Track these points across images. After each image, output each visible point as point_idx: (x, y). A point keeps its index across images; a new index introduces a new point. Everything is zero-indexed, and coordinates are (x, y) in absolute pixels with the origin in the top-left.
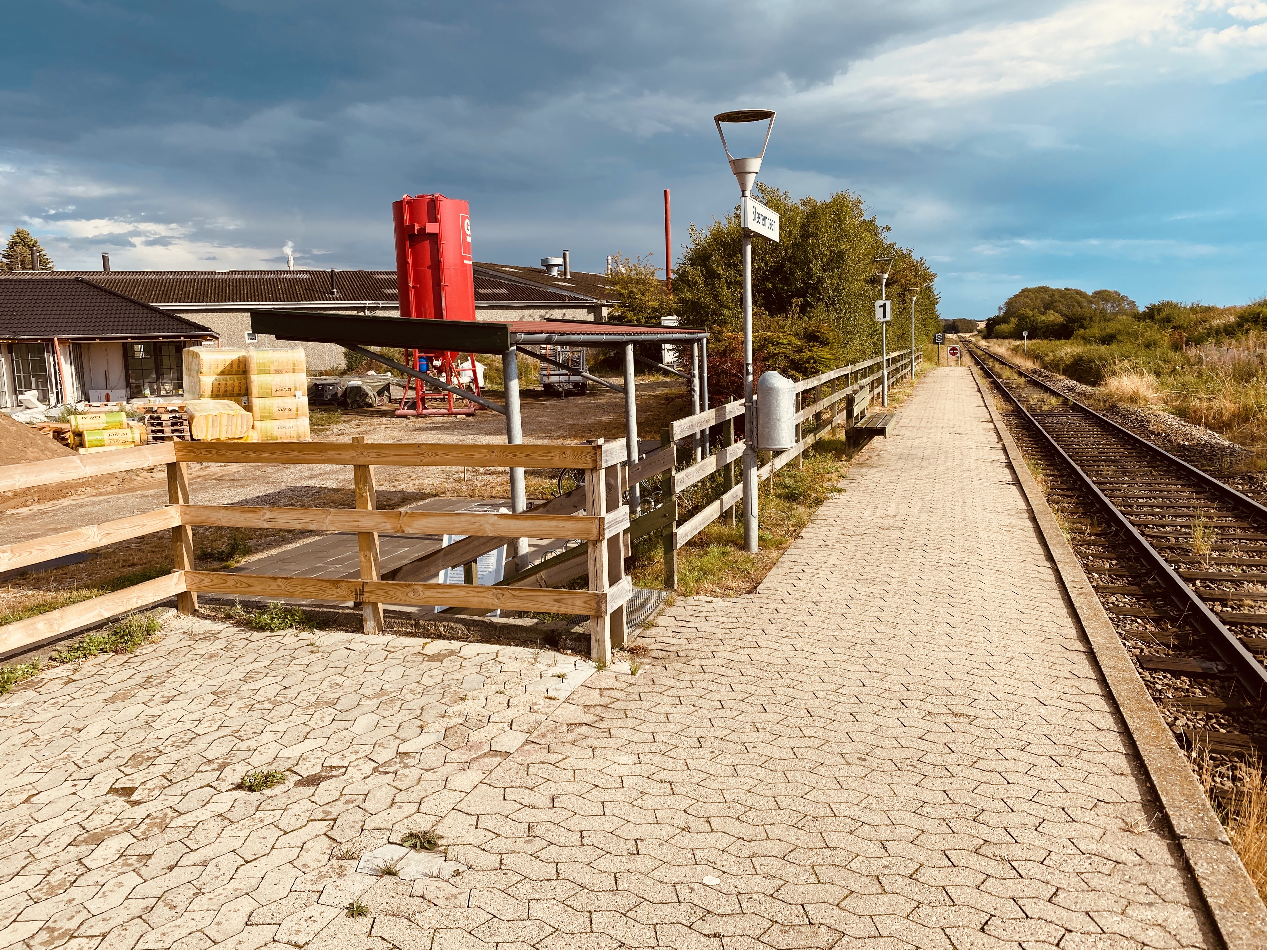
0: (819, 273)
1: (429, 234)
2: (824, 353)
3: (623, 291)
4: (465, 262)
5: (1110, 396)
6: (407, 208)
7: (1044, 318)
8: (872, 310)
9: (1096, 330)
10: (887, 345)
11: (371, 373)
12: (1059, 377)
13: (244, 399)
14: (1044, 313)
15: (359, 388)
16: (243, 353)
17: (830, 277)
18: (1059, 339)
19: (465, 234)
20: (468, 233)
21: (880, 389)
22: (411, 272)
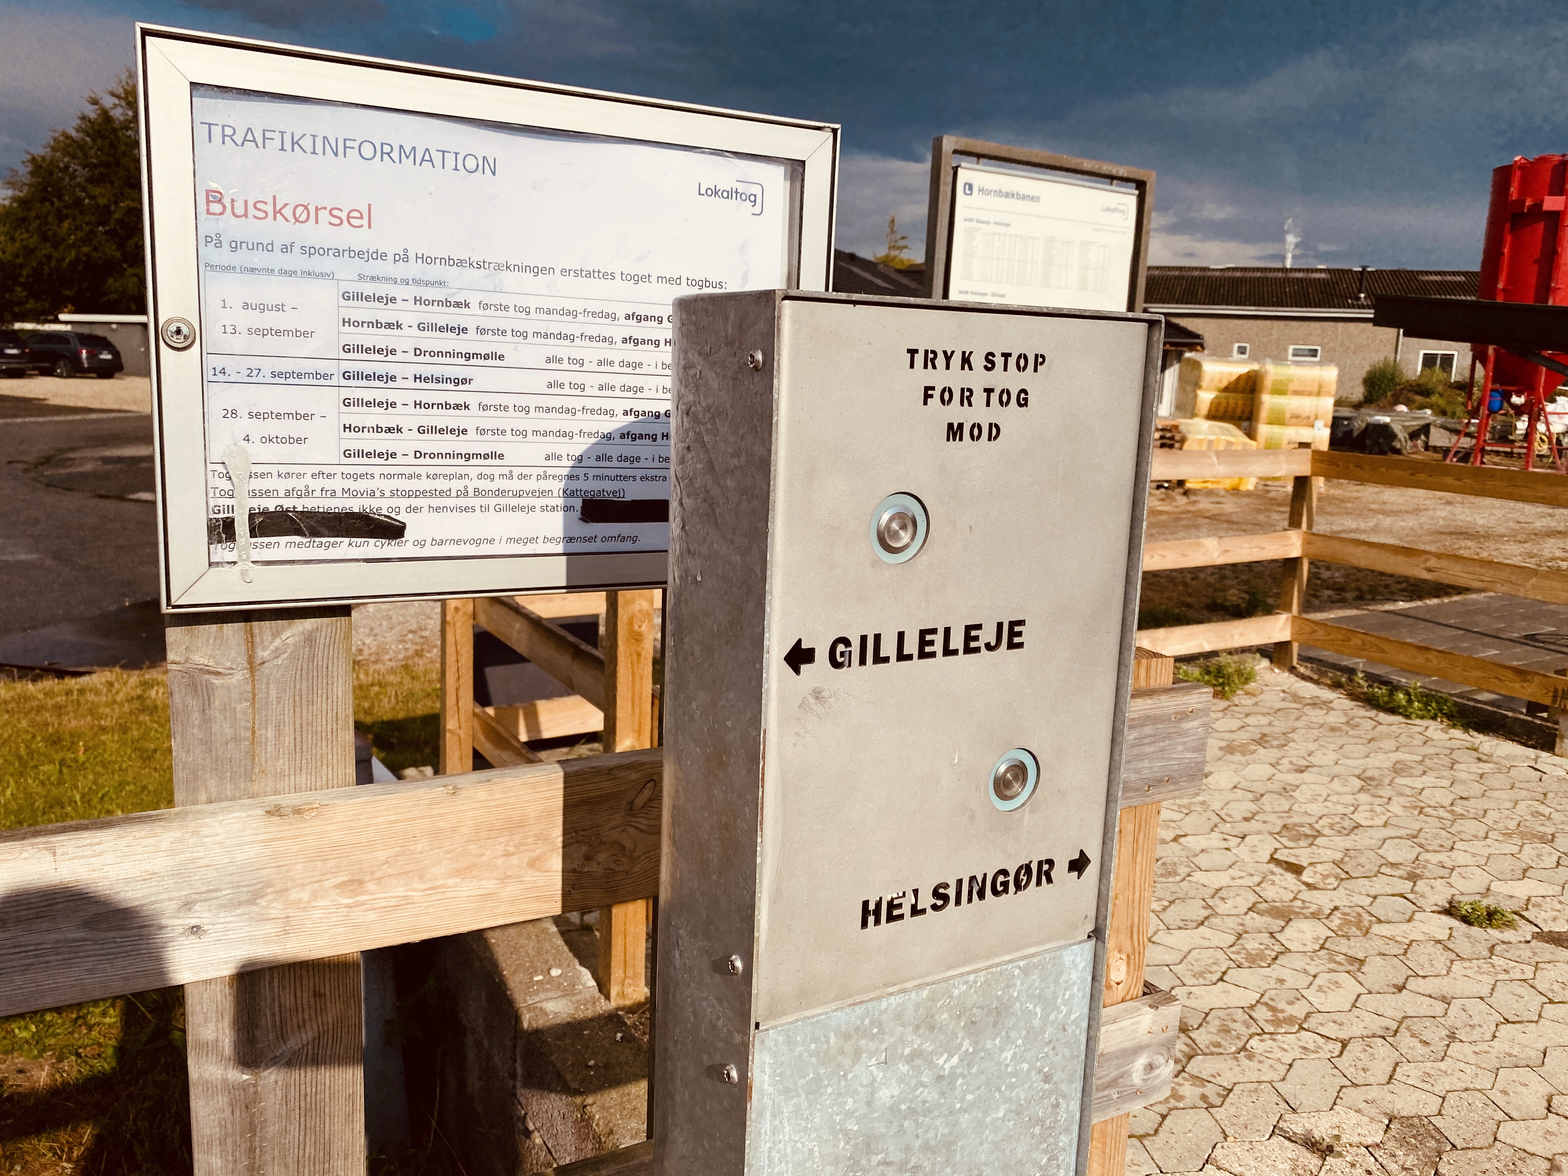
1: (1547, 212)
6: (1518, 173)
11: (1402, 408)
13: (1245, 424)
15: (1385, 427)
16: (1255, 367)
22: (1505, 267)
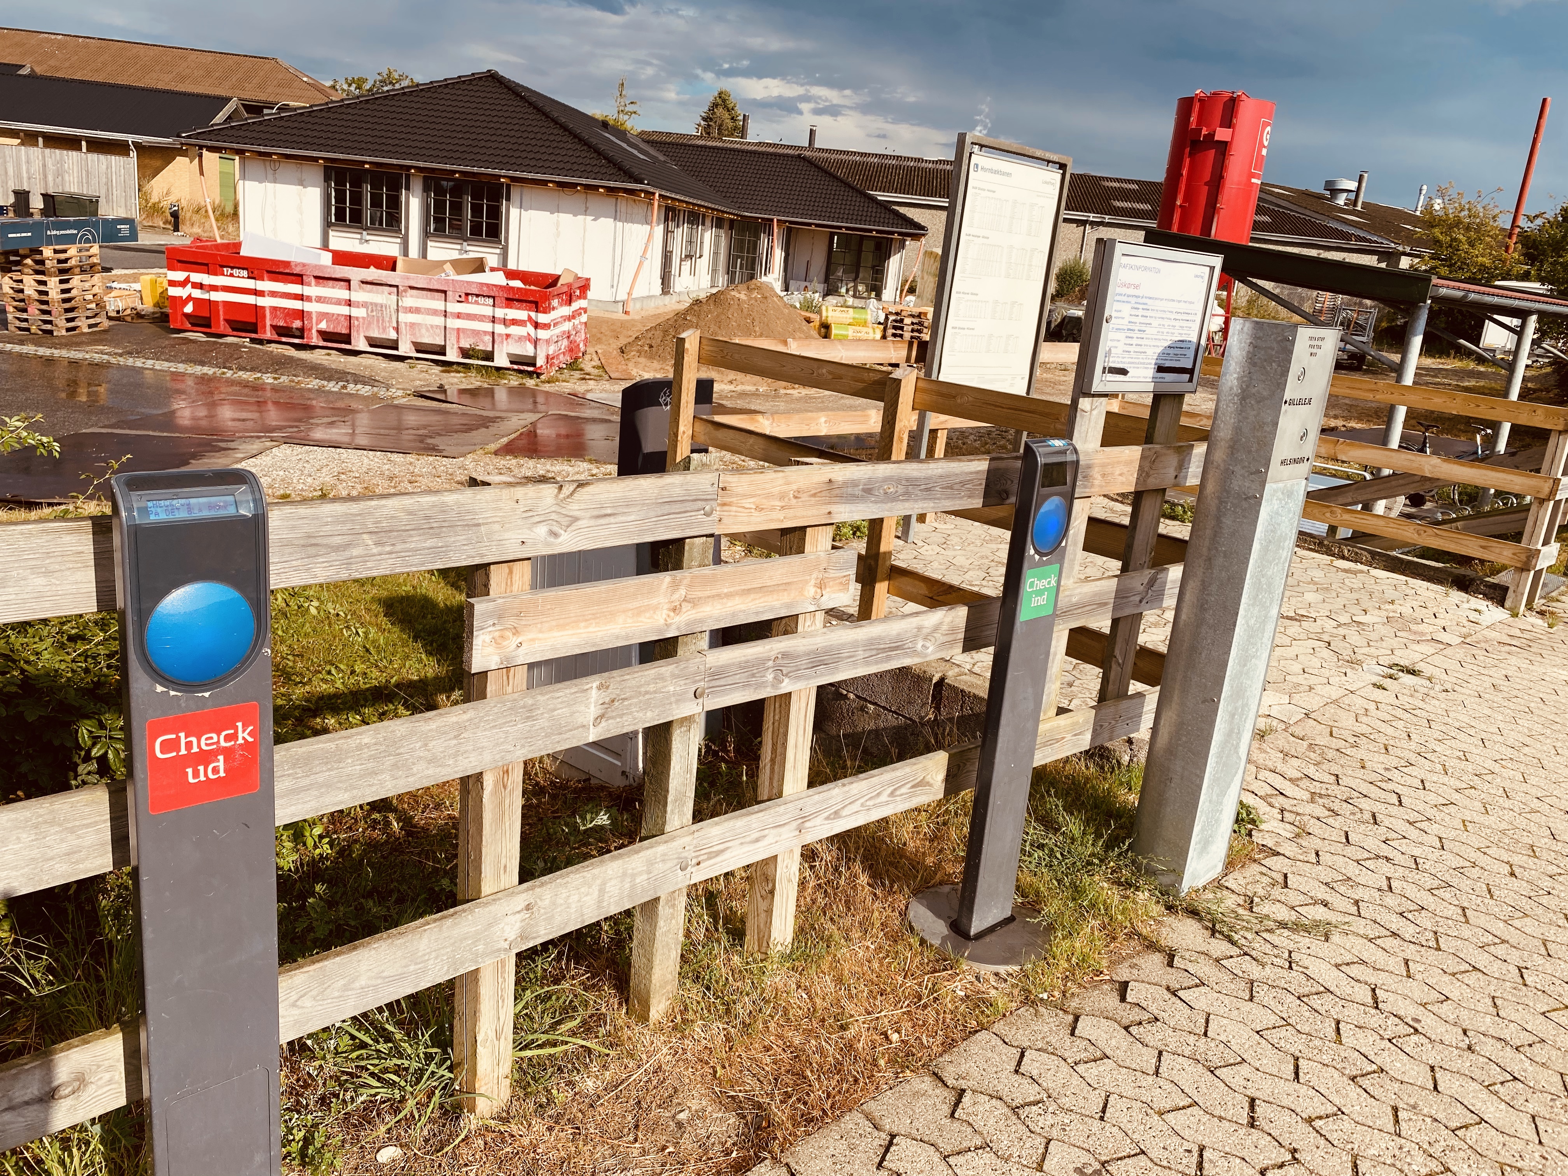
1: (1218, 142)
3: (1441, 238)
4: (1254, 180)
6: (1197, 107)
15: (1079, 320)
19: (1262, 146)
20: (1266, 143)
22: (1183, 188)
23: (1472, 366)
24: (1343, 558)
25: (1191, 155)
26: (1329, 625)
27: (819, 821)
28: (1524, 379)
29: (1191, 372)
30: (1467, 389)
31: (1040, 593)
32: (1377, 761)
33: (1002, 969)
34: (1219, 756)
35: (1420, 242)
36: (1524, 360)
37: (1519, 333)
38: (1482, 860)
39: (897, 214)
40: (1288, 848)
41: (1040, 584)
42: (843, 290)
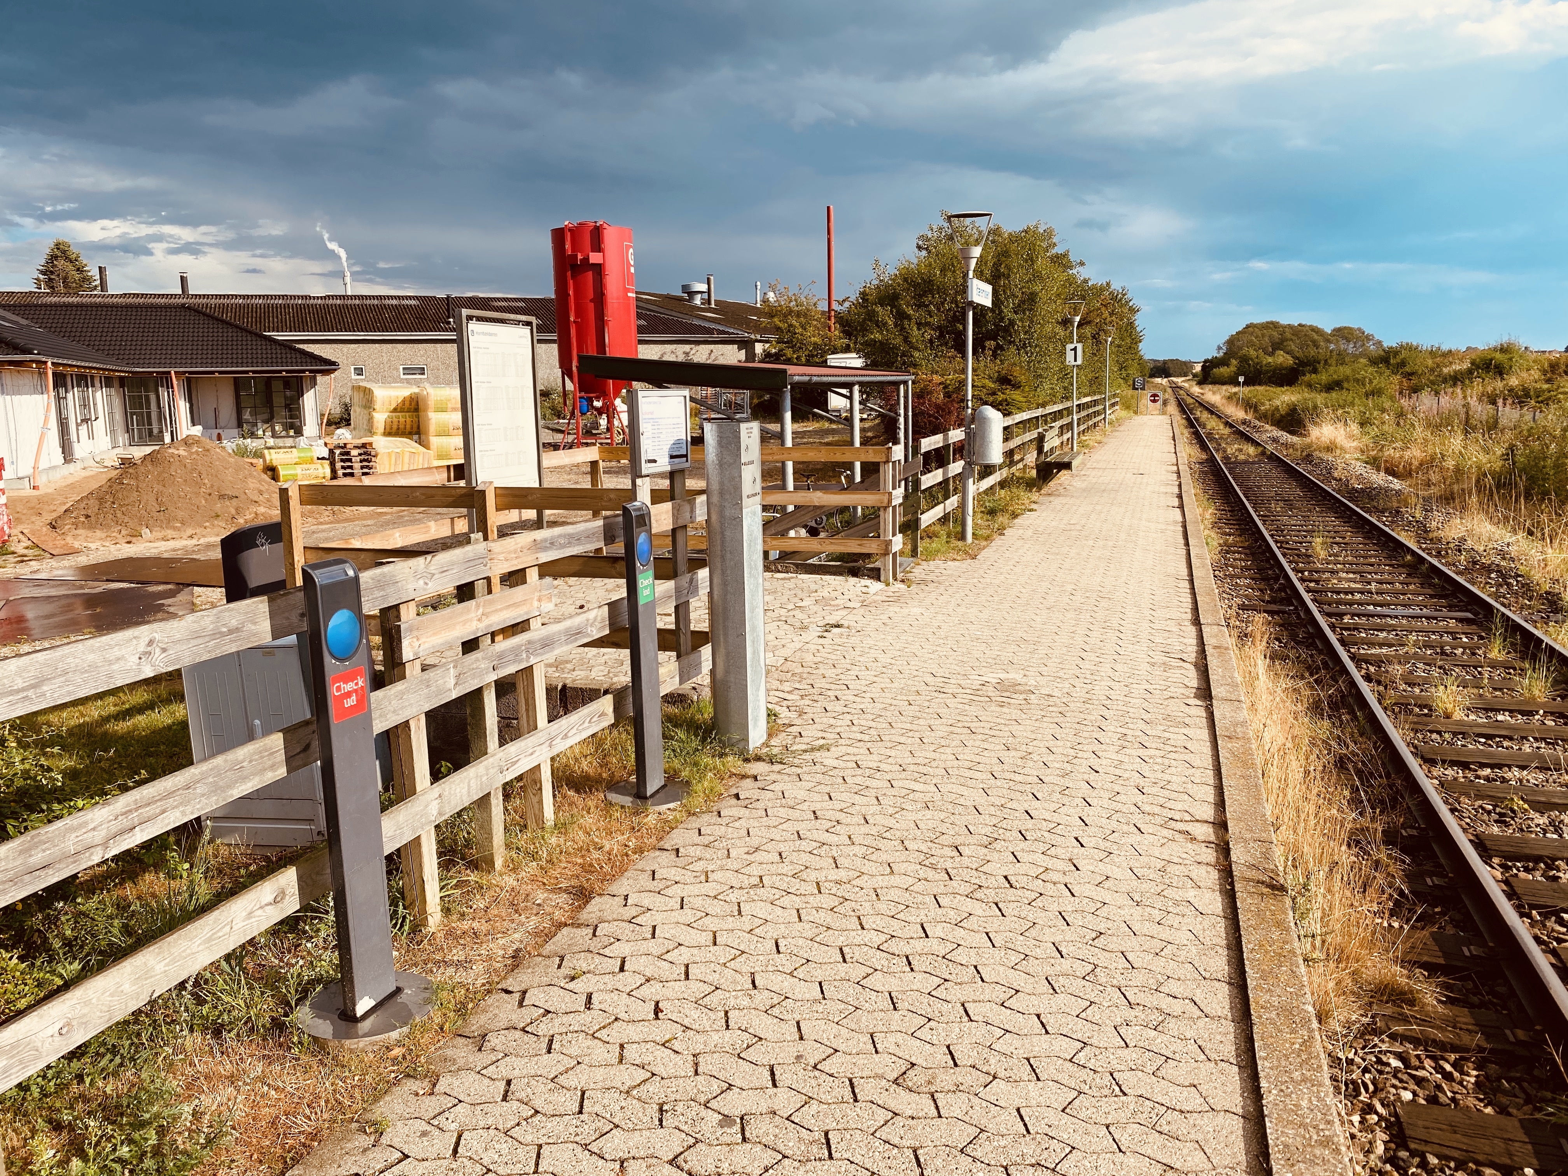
0: (1011, 315)
1: (593, 264)
2: (1016, 395)
3: (781, 325)
4: (630, 295)
5: (1309, 446)
7: (1270, 360)
8: (1063, 353)
9: (1324, 377)
10: (1078, 389)
12: (1267, 427)
13: (418, 437)
14: (1272, 354)
16: (416, 390)
17: (1021, 320)
18: (1282, 386)
19: (629, 265)
20: (632, 263)
21: (1069, 435)
22: (573, 305)
23: (827, 425)
24: (779, 572)
25: (573, 277)
26: (783, 612)
27: (558, 740)
28: (862, 430)
29: (686, 456)
30: (828, 444)
31: (646, 587)
32: (831, 673)
33: (671, 805)
34: (752, 667)
35: (765, 331)
36: (857, 416)
37: (850, 398)
38: (894, 702)
39: (303, 352)
40: (798, 721)
41: (646, 583)
42: (260, 432)
